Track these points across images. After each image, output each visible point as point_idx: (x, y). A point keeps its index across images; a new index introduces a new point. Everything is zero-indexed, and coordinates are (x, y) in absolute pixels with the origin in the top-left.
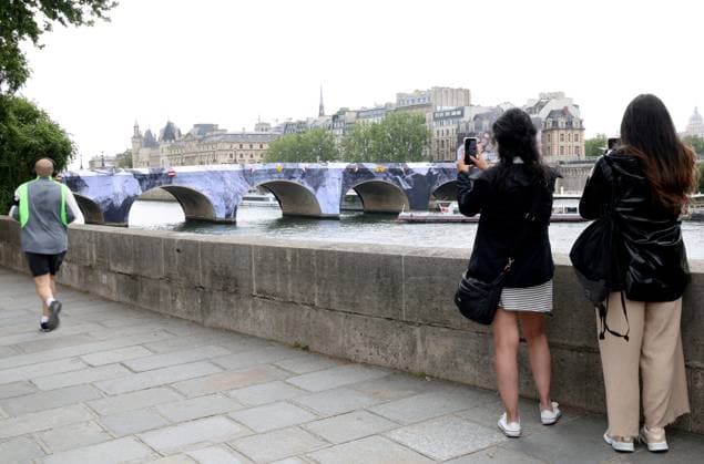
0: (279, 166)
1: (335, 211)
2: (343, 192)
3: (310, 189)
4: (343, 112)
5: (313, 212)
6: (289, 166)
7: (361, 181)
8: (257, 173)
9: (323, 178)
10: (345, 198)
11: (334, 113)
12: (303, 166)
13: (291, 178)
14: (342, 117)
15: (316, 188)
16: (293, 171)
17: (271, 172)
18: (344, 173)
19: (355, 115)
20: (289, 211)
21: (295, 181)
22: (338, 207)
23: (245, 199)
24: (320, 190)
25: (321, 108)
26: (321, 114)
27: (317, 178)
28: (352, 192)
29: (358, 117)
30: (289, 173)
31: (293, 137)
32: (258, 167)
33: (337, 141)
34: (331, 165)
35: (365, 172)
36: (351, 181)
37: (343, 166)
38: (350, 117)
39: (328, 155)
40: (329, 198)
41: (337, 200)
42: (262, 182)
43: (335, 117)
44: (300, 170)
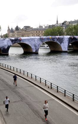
0: (50, 37)
1: (67, 50)
2: (69, 44)
3: (59, 43)
4: (65, 22)
5: (60, 50)
6: (53, 37)
7: (73, 41)
8: (44, 39)
9: (63, 41)
10: (69, 46)
11: (63, 22)
12: (57, 37)
13: (54, 40)
14: (65, 24)
15: (61, 43)
16: (54, 38)
17: (48, 39)
18: (69, 39)
19: (68, 23)
20: (52, 50)
21: (55, 41)
22: (67, 49)
23: (41, 46)
25: (57, 21)
26: (57, 23)
27: (61, 40)
29: (70, 23)
30: (53, 39)
31: (52, 29)
32: (45, 37)
33: (64, 30)
34: (65, 37)
35: (75, 39)
36: (71, 41)
37: (69, 37)
38: (67, 24)
40: (65, 46)
41: (67, 47)
42: (46, 41)
43: (63, 24)
44: (56, 38)
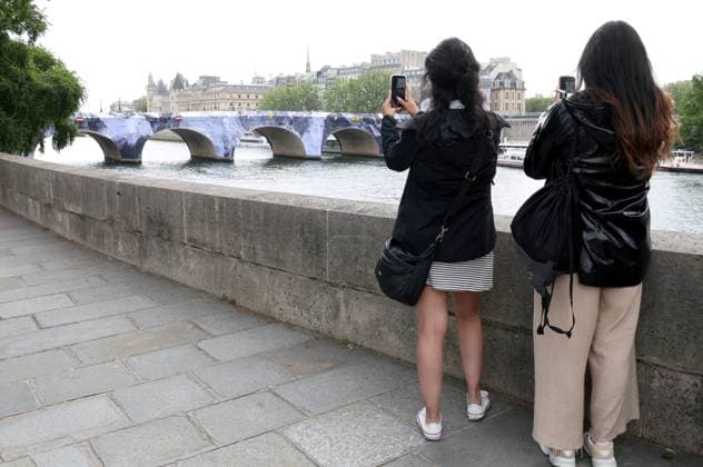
0: (270, 113)
1: (317, 153)
2: (325, 137)
3: (297, 133)
4: (326, 69)
5: (298, 153)
6: (279, 114)
7: (340, 129)
8: (251, 119)
9: (308, 125)
10: (326, 142)
11: (319, 70)
12: (291, 114)
13: (281, 124)
14: (324, 74)
15: (302, 133)
16: (282, 118)
17: (263, 119)
18: (325, 121)
19: (335, 71)
20: (279, 153)
21: (284, 127)
22: (320, 150)
23: (242, 141)
24: (305, 135)
25: (308, 65)
26: (308, 71)
27: (303, 125)
28: (332, 138)
29: (338, 74)
30: (279, 120)
31: (284, 90)
32: (253, 114)
33: (320, 94)
34: (314, 114)
35: (343, 121)
36: (331, 128)
37: (325, 115)
38: (332, 74)
39: (312, 105)
40: (312, 142)
41: (320, 144)
42: (257, 127)
43: (319, 73)
44: (289, 117)
